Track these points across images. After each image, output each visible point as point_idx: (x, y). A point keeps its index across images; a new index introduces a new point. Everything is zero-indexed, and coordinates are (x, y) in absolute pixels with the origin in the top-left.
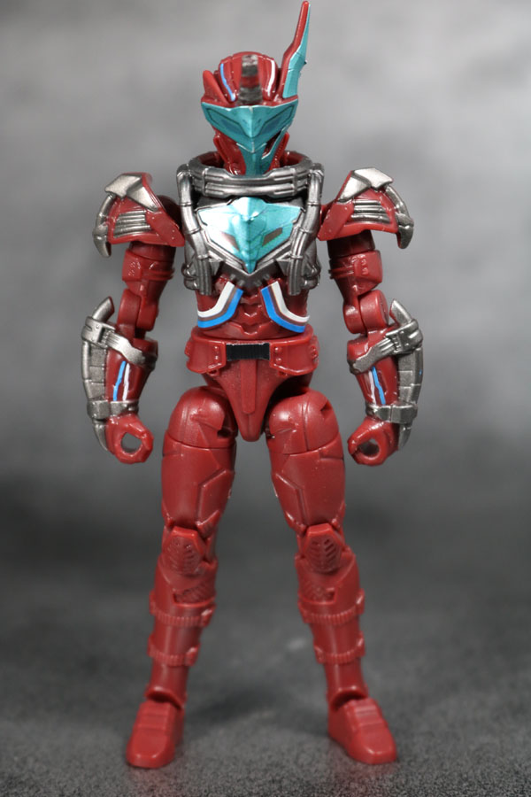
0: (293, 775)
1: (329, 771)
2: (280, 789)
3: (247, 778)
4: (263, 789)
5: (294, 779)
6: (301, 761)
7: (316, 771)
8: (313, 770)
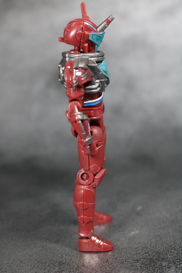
0: (151, 250)
1: (162, 247)
2: (149, 255)
3: (137, 253)
4: (143, 256)
5: (152, 251)
6: (152, 245)
7: (158, 247)
8: (157, 247)
